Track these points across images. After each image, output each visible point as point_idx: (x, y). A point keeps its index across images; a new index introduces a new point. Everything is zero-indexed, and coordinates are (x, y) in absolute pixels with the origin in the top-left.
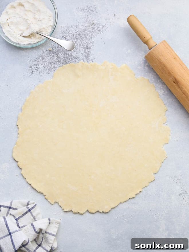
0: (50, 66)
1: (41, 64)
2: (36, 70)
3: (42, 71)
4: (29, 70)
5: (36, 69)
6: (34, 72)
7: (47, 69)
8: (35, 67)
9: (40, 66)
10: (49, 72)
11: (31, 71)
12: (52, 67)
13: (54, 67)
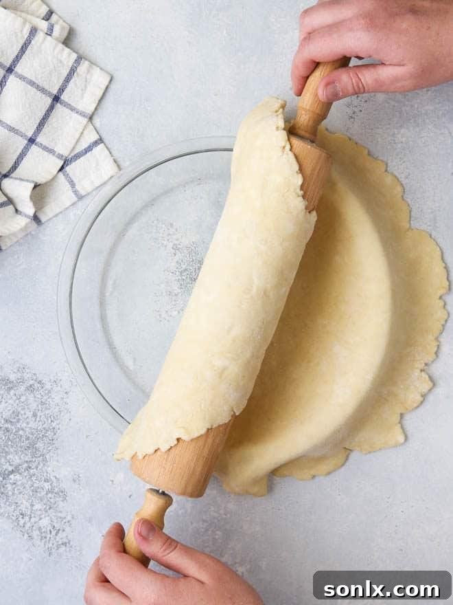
0: (43, 493)
1: (41, 519)
2: (59, 535)
3: (60, 515)
4: (60, 555)
5: (54, 533)
6: (65, 540)
7: (52, 500)
8: (48, 536)
9: (45, 522)
10: (63, 494)
11: (63, 549)
12: (47, 486)
13: (46, 481)
